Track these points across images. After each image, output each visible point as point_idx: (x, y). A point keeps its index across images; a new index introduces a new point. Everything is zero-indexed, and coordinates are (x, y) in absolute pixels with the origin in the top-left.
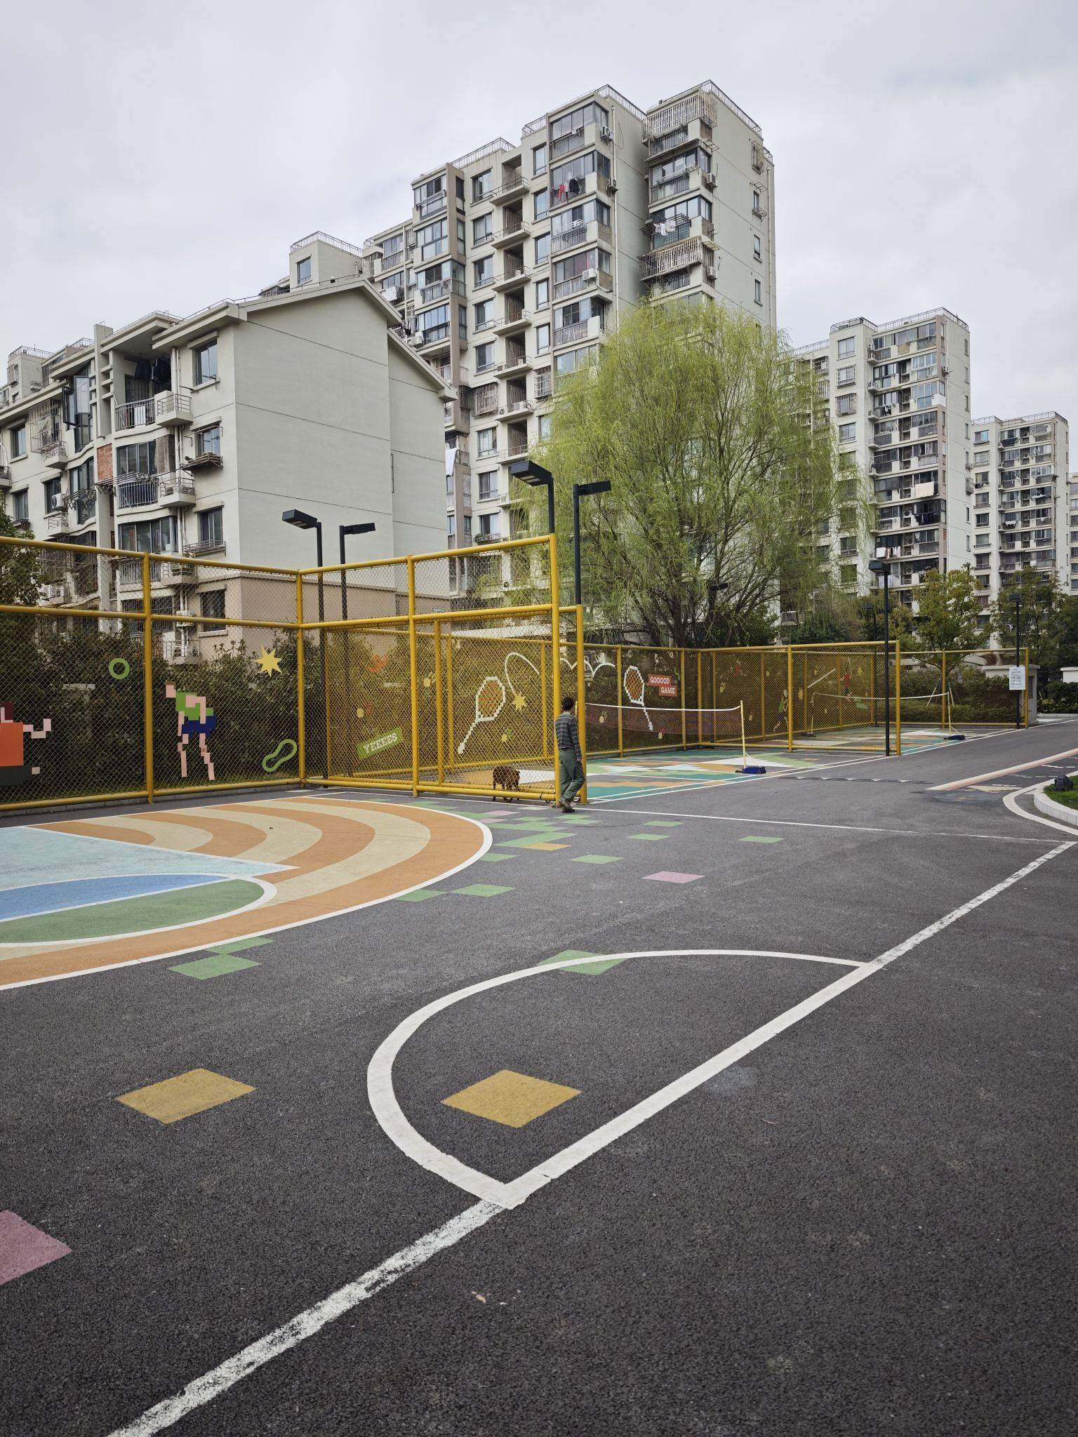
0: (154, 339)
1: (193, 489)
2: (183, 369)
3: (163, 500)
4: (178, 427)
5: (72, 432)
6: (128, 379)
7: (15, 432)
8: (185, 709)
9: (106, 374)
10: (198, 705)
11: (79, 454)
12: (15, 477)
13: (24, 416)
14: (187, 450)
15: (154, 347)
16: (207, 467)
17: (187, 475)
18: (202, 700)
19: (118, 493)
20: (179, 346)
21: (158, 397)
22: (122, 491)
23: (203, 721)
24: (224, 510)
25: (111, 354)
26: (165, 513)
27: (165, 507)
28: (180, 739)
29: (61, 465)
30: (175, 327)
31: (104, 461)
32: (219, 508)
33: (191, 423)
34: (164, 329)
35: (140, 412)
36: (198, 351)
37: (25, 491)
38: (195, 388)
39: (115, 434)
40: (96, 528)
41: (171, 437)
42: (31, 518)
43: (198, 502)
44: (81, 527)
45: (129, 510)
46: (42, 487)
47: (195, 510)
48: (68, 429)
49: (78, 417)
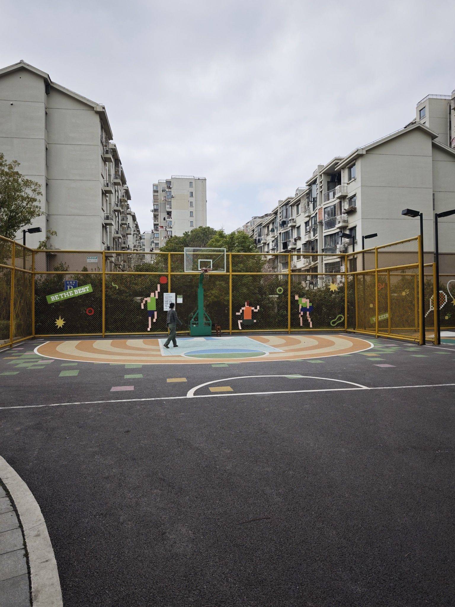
0: (335, 167)
1: (347, 220)
2: (345, 176)
3: (338, 225)
4: (343, 198)
5: (312, 204)
6: (328, 182)
7: (298, 206)
8: (302, 304)
9: (321, 182)
10: (306, 302)
11: (314, 212)
12: (297, 222)
13: (299, 200)
14: (346, 206)
15: (335, 170)
16: (352, 212)
17: (346, 215)
18: (308, 300)
19: (324, 224)
20: (343, 168)
21: (336, 188)
22: (325, 224)
23: (308, 307)
24: (357, 227)
25: (323, 175)
26: (338, 230)
27: (338, 228)
28: (300, 313)
29: (309, 216)
30: (342, 161)
31: (320, 214)
32: (355, 227)
33: (347, 196)
34: (338, 163)
35: (331, 194)
36: (350, 168)
37: (300, 226)
38: (348, 183)
39: (324, 203)
40: (317, 238)
41: (340, 202)
42: (301, 236)
43: (349, 225)
44: (314, 237)
45: (327, 230)
46: (304, 224)
47: (348, 228)
48: (311, 203)
49: (314, 199)
